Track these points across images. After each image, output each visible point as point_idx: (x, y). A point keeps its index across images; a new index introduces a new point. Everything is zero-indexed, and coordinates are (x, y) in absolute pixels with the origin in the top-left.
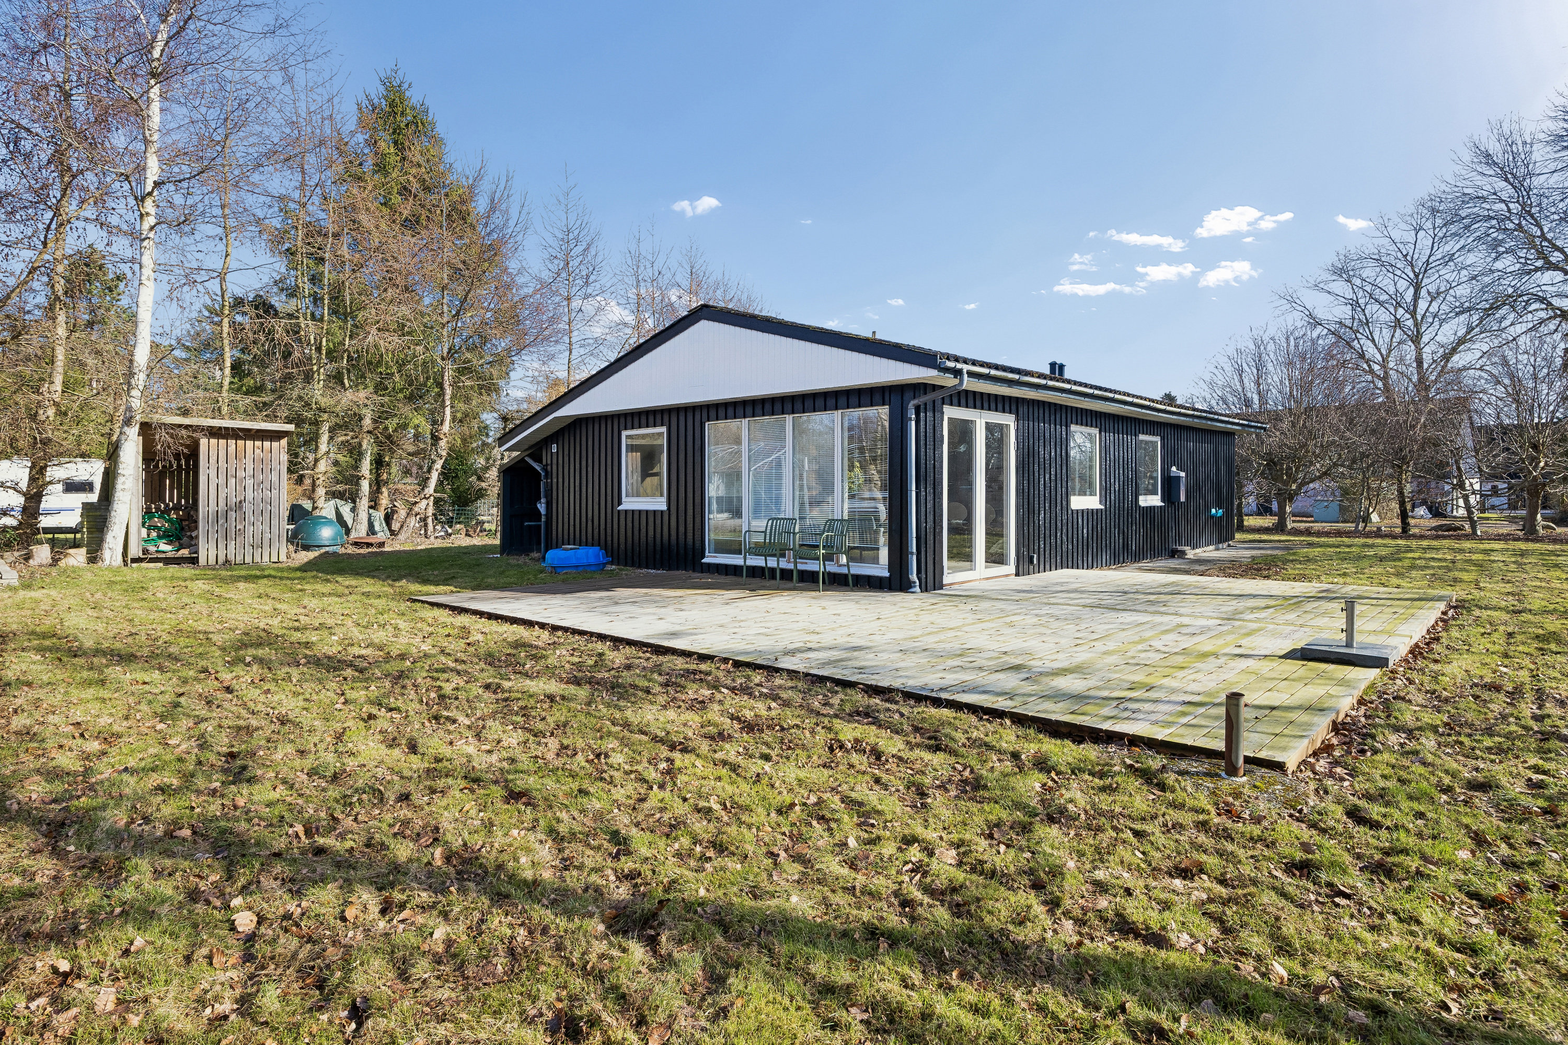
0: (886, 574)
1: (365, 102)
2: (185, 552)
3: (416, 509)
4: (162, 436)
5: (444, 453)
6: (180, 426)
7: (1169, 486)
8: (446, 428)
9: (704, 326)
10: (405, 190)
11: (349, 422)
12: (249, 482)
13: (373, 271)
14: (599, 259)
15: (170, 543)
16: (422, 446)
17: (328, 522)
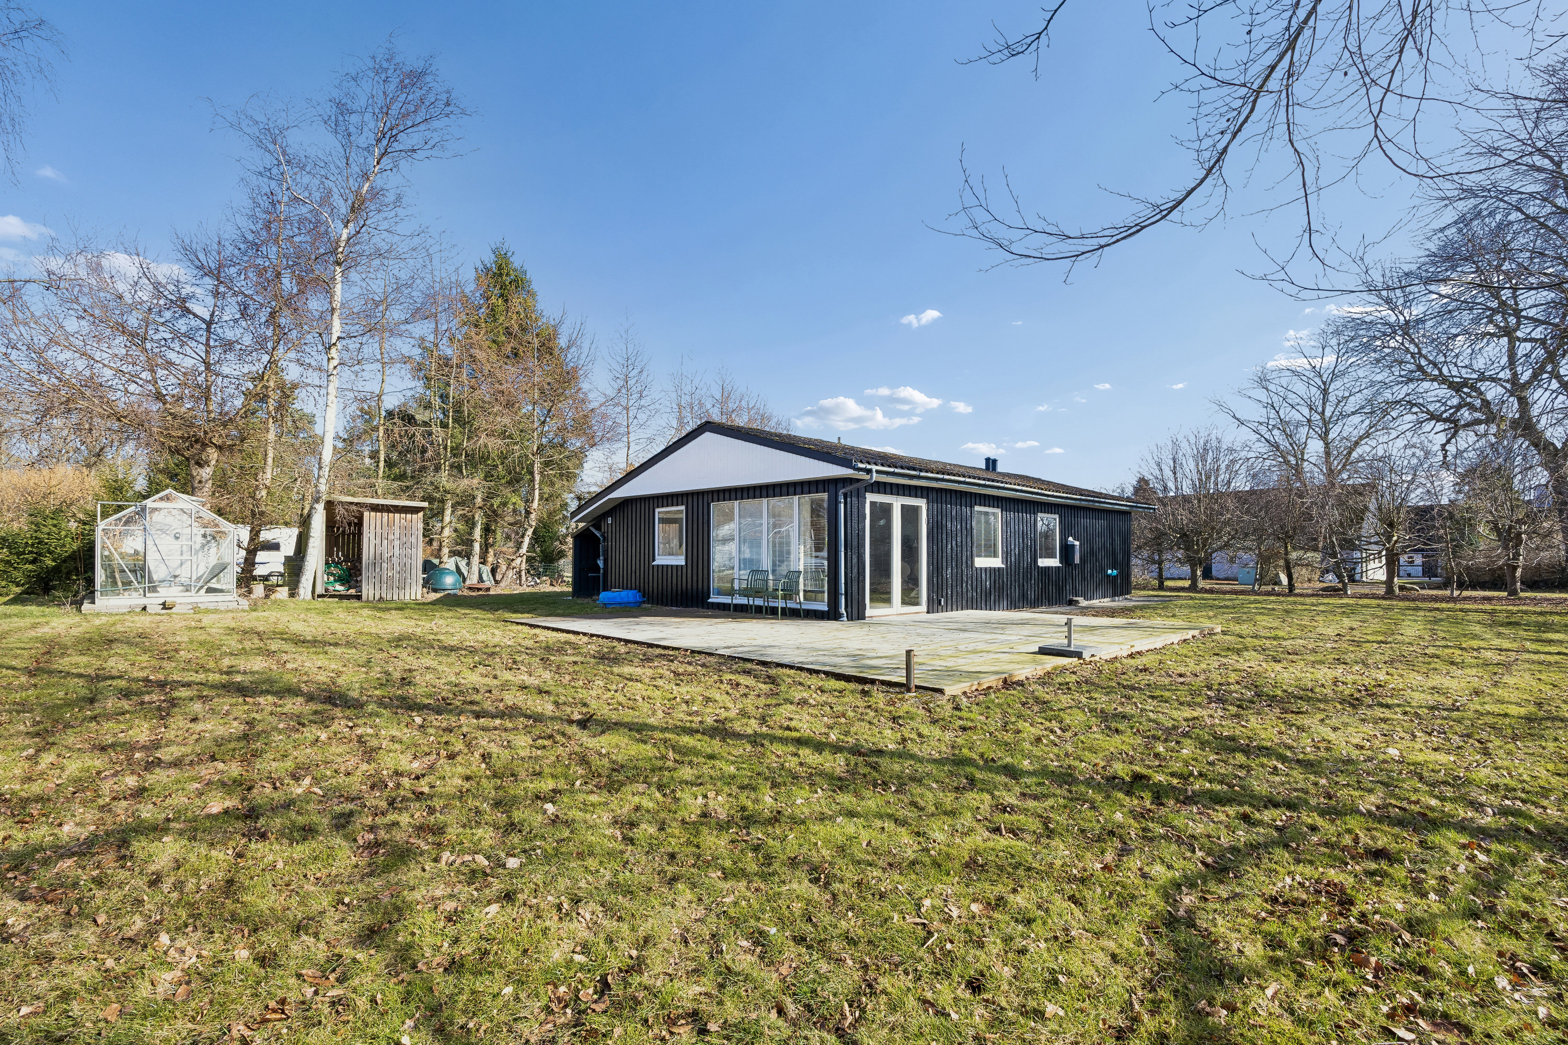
0: (826, 609)
1: (481, 267)
2: (352, 592)
3: (513, 564)
4: (340, 510)
5: (534, 524)
6: (352, 503)
7: (1067, 551)
8: (535, 505)
9: (707, 436)
10: (508, 332)
11: (465, 500)
12: (397, 543)
13: (484, 392)
14: (650, 378)
15: (342, 585)
16: (518, 518)
17: (451, 572)
